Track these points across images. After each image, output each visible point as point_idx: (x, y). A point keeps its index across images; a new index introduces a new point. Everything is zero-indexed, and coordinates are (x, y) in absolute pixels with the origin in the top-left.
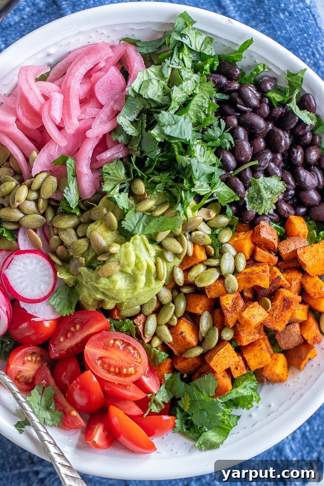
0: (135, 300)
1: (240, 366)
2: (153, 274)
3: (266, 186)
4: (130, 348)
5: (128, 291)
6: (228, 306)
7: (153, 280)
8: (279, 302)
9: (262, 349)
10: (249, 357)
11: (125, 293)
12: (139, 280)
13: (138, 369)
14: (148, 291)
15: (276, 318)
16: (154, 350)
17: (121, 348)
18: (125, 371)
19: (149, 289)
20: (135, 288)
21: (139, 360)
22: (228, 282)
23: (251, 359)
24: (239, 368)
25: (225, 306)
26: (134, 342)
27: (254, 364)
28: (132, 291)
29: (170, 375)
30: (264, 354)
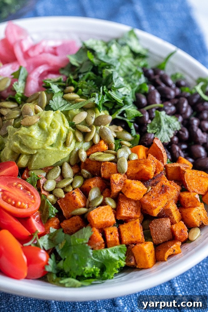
0: (43, 157)
1: (115, 233)
2: (63, 139)
3: (166, 120)
4: (29, 192)
5: (40, 142)
6: (116, 181)
7: (62, 144)
8: (157, 188)
9: (136, 223)
10: (124, 229)
11: (38, 143)
12: (51, 135)
13: (30, 206)
14: (56, 150)
15: (152, 197)
16: (47, 201)
17: (22, 189)
18: (19, 203)
19: (57, 149)
20: (46, 141)
21: (33, 201)
22: (120, 161)
23: (125, 231)
24: (113, 234)
25: (113, 180)
26: (34, 190)
27: (126, 237)
28: (43, 143)
29: (55, 230)
30: (136, 228)
